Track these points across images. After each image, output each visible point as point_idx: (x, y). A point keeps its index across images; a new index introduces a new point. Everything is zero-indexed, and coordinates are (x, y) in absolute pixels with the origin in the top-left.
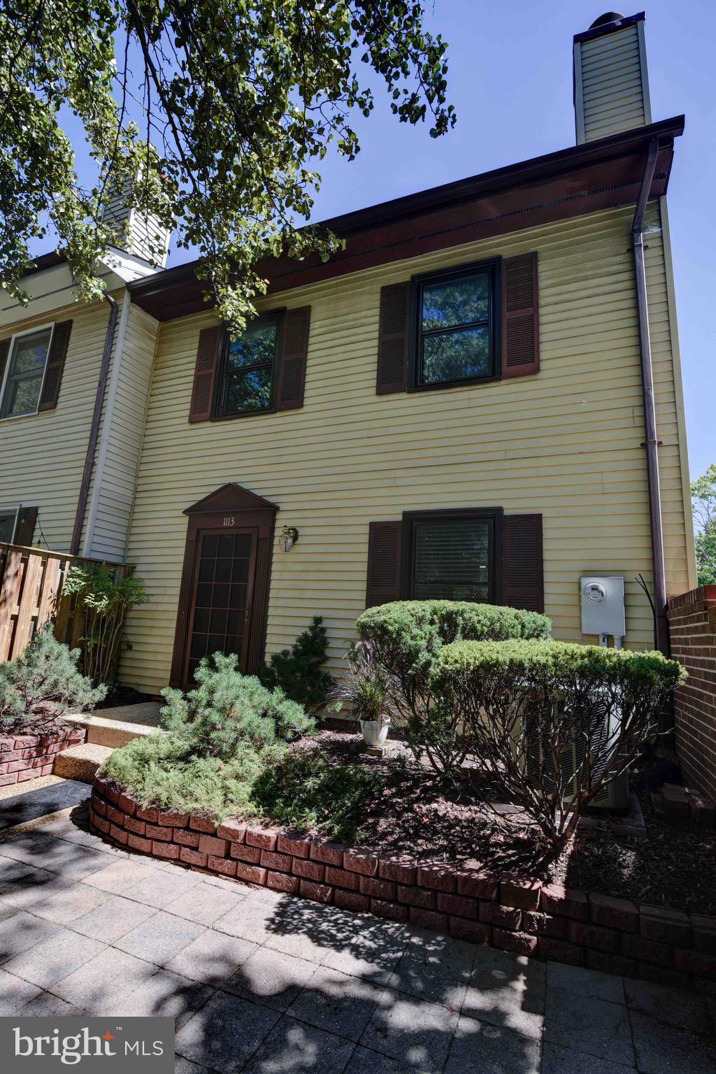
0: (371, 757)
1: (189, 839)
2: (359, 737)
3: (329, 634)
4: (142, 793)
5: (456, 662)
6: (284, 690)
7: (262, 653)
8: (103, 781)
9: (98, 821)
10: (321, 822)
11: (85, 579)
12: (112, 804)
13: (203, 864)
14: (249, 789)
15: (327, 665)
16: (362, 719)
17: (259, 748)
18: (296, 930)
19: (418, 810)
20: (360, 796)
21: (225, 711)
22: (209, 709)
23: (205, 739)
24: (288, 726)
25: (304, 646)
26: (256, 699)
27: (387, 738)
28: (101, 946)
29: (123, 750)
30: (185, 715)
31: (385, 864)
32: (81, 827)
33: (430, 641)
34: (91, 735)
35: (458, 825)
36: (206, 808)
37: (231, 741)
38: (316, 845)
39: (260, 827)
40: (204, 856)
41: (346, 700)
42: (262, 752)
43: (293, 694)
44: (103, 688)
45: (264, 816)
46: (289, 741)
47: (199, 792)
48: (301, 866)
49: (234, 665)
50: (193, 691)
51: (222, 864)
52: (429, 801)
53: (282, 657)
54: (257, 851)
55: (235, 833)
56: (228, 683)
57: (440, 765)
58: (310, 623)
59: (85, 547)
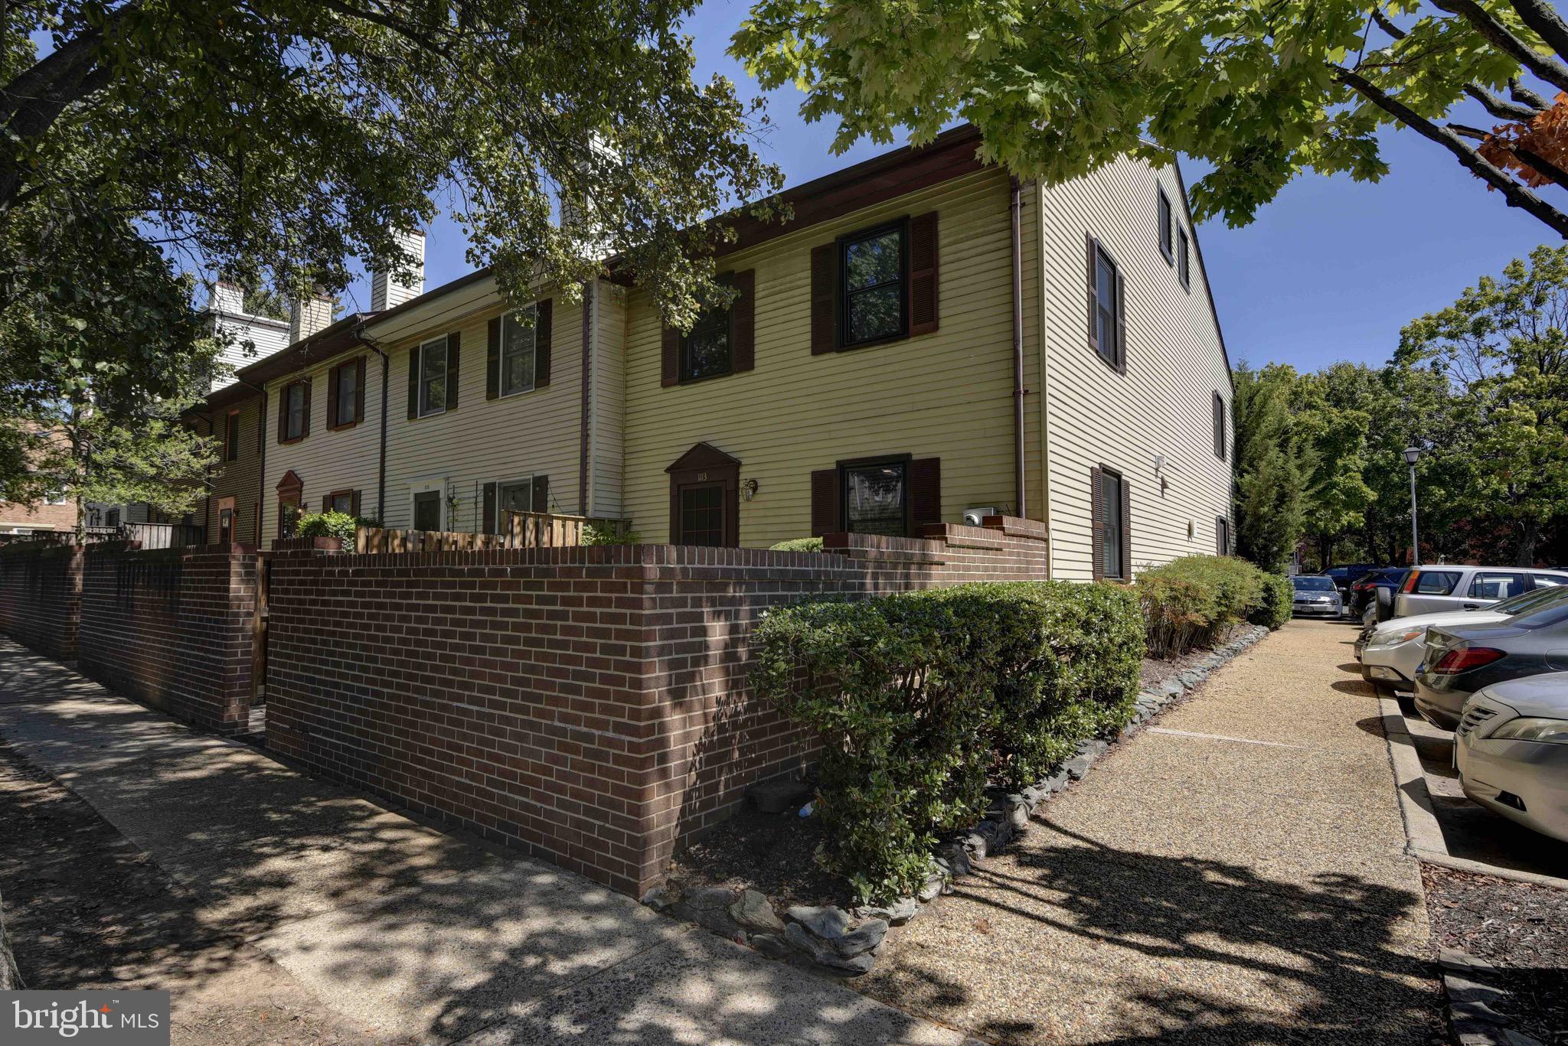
59: (590, 507)
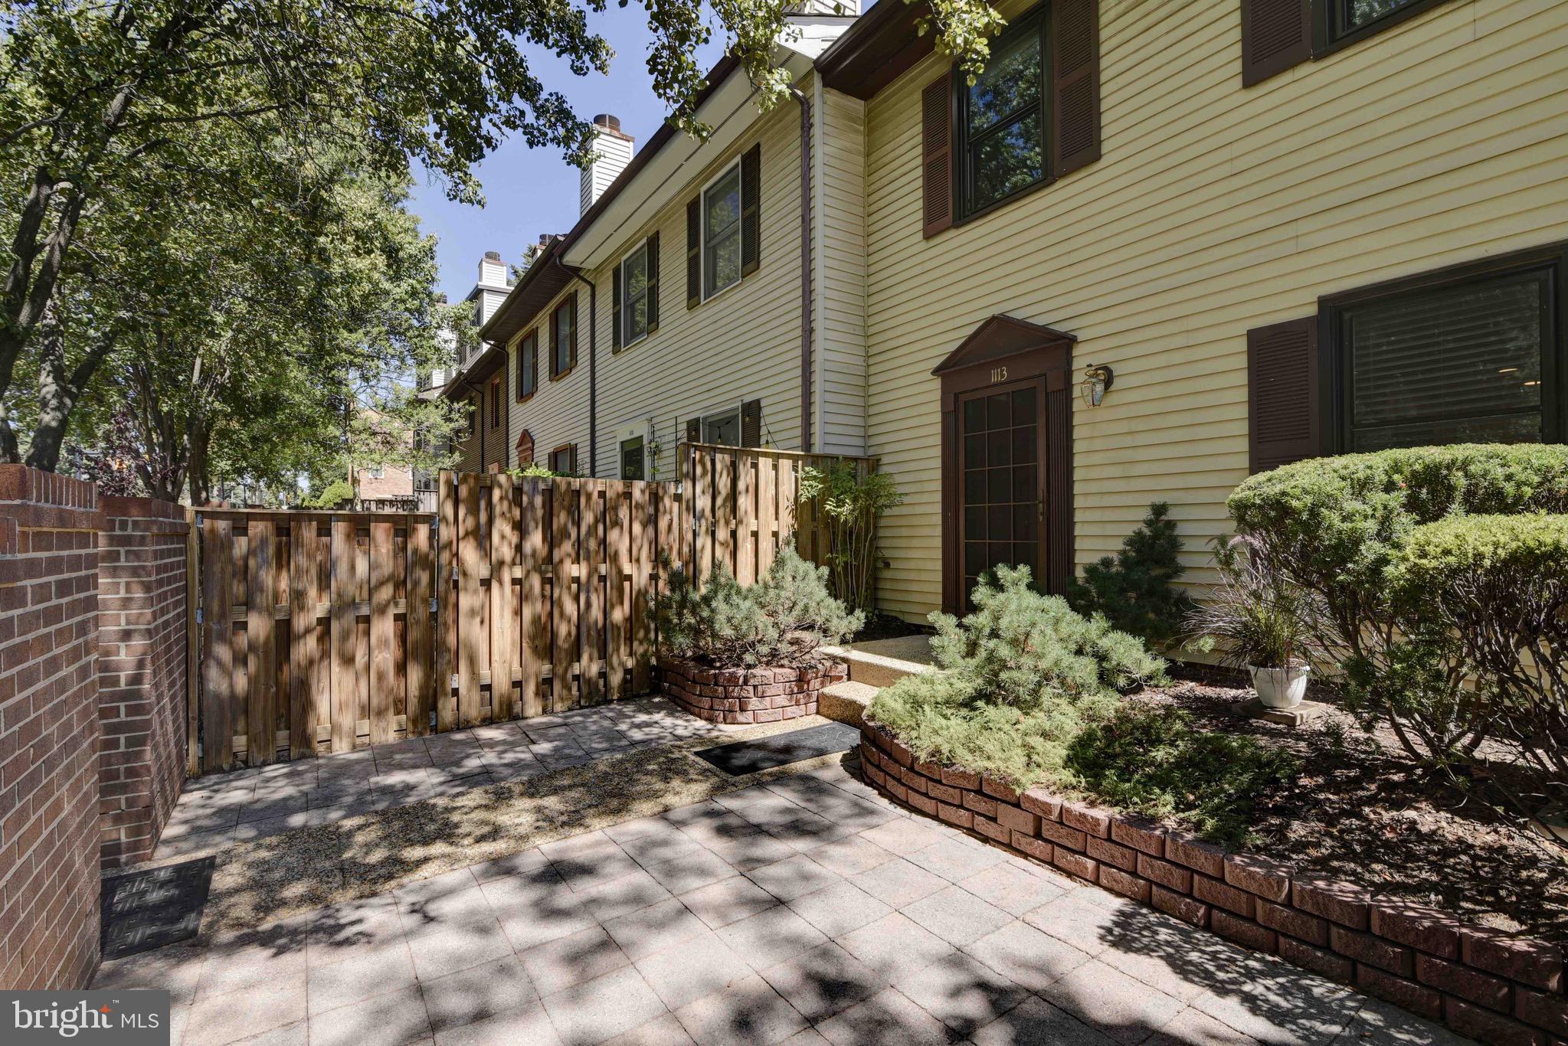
0: (1273, 726)
1: (983, 806)
2: (1252, 693)
3: (1180, 530)
4: (917, 742)
5: (1447, 552)
6: (1108, 617)
7: (1071, 565)
8: (871, 724)
9: (871, 770)
10: (1183, 811)
11: (823, 481)
12: (885, 752)
13: (1006, 840)
14: (1064, 753)
15: (1182, 580)
16: (1252, 663)
17: (1074, 699)
18: (1147, 950)
19: (1372, 816)
20: (1253, 781)
21: (1018, 643)
22: (995, 640)
23: (993, 679)
24: (1119, 670)
25: (1137, 551)
26: (1064, 629)
27: (1306, 697)
28: (886, 909)
29: (891, 690)
30: (963, 648)
31: (1303, 889)
32: (854, 776)
33: (1386, 521)
34: (853, 671)
35: (1465, 853)
36: (1002, 768)
37: (1031, 686)
38: (1174, 840)
39: (1083, 804)
40: (1006, 830)
41: (1217, 634)
42: (1079, 704)
43: (1122, 621)
44: (860, 615)
45: (1087, 789)
46: (1123, 692)
47: (990, 747)
48: (1152, 866)
49: (1026, 581)
50: (970, 616)
51: (1031, 844)
52: (1399, 805)
53: (1101, 568)
54: (1080, 836)
55: (1047, 808)
56: (1020, 605)
57: (1424, 751)
58: (1146, 514)
59: (817, 440)
